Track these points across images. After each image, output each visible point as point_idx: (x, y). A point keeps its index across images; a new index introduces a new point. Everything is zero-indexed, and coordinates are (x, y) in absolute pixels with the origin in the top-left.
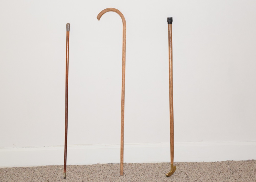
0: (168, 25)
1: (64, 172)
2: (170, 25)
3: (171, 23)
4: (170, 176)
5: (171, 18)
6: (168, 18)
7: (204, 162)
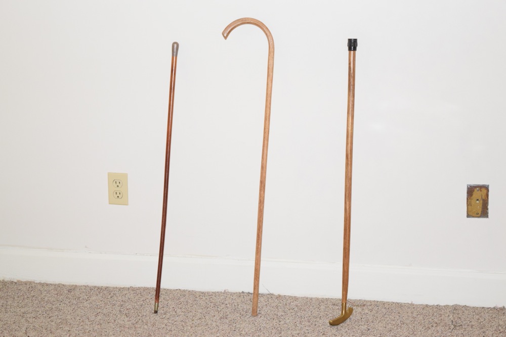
0: (348, 52)
1: (155, 302)
2: (352, 52)
3: (355, 49)
4: (338, 325)
5: (355, 40)
6: (350, 40)
7: (413, 303)
